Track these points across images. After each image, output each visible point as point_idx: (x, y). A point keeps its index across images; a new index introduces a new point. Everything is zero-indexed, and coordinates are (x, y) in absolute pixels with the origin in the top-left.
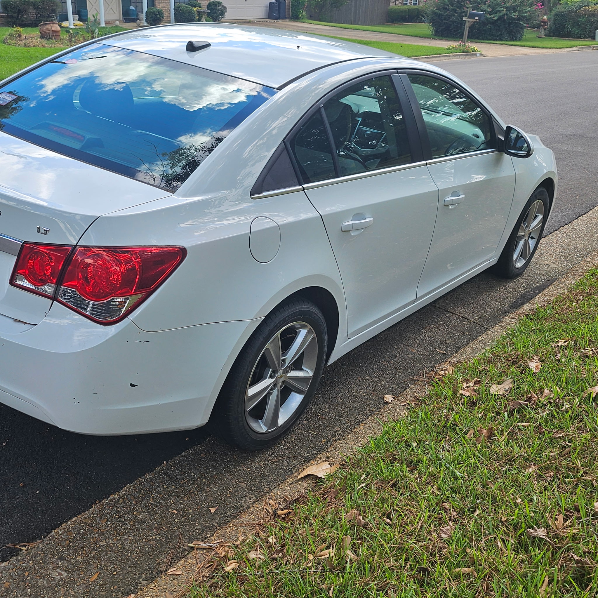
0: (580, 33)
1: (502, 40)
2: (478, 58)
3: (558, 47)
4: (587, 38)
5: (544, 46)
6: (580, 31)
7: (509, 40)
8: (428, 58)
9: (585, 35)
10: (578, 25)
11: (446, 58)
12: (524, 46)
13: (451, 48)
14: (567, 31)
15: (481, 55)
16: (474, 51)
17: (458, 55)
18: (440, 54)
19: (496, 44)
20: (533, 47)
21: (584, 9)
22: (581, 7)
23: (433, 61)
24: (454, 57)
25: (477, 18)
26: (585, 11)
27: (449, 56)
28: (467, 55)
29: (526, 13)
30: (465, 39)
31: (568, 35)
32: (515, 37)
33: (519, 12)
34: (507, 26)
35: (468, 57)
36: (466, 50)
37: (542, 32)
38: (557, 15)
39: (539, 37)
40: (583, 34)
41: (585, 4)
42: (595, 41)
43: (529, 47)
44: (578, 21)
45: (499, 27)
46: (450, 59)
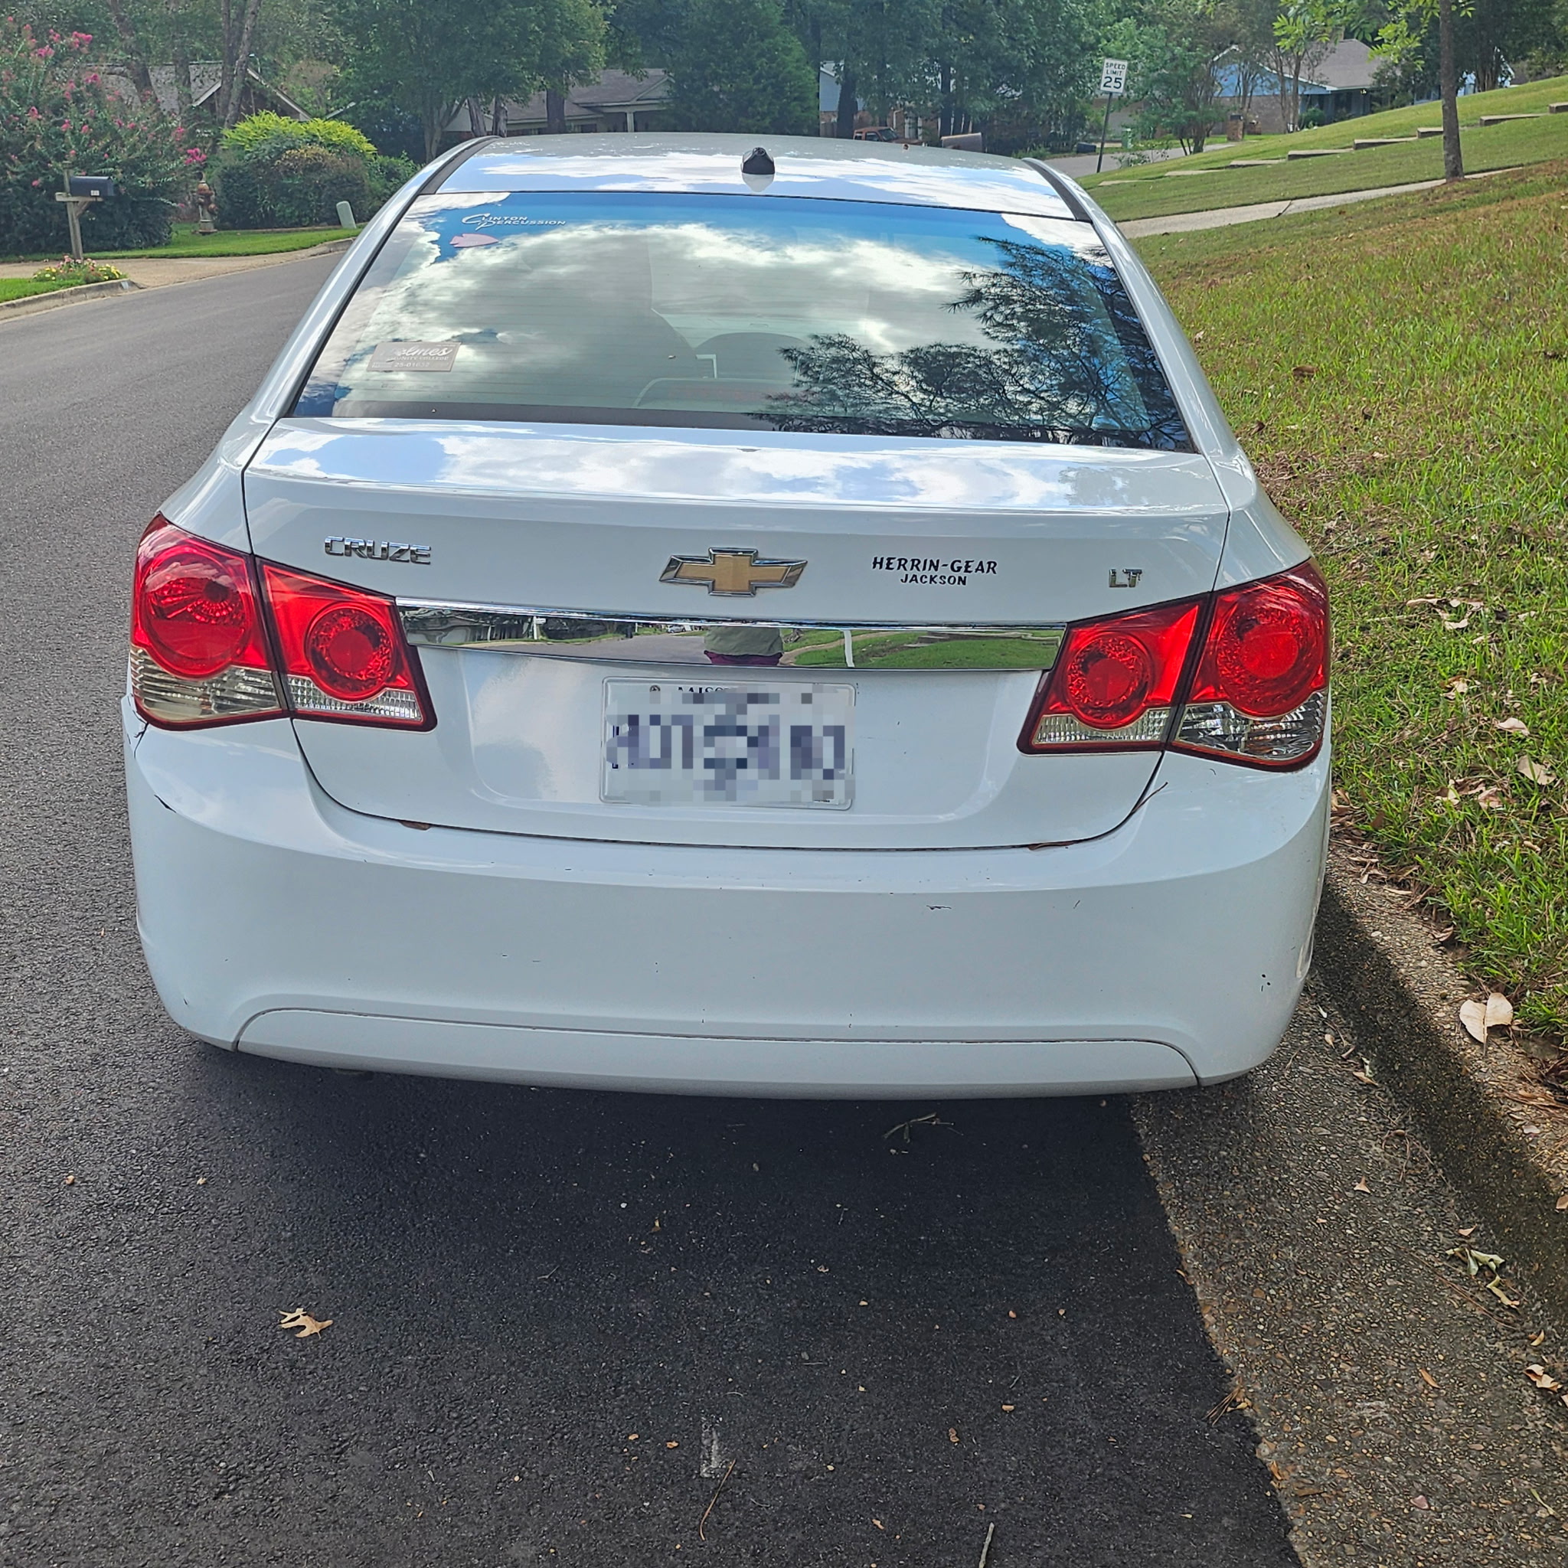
0: (297, 213)
1: (129, 248)
2: (128, 293)
3: (282, 249)
4: (317, 223)
5: (249, 250)
6: (297, 207)
7: (146, 247)
8: (13, 306)
9: (311, 219)
10: (286, 195)
11: (57, 301)
12: (199, 256)
13: (48, 276)
14: (265, 211)
15: (132, 284)
16: (112, 277)
17: (80, 292)
18: (36, 294)
19: (123, 257)
20: (222, 255)
21: (289, 155)
22: (280, 152)
23: (27, 313)
24: (73, 298)
25: (96, 193)
26: (293, 160)
27: (62, 296)
28: (101, 288)
29: (167, 174)
30: (77, 250)
31: (269, 222)
32: (155, 237)
33: (153, 173)
34: (129, 211)
35: (103, 292)
36: (92, 277)
37: (206, 220)
38: (228, 176)
39: (204, 234)
40: (306, 215)
41: (287, 144)
42: (341, 228)
43: (211, 256)
44: (287, 186)
45: (111, 215)
46: (67, 303)
